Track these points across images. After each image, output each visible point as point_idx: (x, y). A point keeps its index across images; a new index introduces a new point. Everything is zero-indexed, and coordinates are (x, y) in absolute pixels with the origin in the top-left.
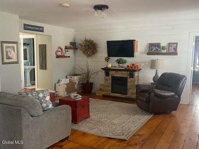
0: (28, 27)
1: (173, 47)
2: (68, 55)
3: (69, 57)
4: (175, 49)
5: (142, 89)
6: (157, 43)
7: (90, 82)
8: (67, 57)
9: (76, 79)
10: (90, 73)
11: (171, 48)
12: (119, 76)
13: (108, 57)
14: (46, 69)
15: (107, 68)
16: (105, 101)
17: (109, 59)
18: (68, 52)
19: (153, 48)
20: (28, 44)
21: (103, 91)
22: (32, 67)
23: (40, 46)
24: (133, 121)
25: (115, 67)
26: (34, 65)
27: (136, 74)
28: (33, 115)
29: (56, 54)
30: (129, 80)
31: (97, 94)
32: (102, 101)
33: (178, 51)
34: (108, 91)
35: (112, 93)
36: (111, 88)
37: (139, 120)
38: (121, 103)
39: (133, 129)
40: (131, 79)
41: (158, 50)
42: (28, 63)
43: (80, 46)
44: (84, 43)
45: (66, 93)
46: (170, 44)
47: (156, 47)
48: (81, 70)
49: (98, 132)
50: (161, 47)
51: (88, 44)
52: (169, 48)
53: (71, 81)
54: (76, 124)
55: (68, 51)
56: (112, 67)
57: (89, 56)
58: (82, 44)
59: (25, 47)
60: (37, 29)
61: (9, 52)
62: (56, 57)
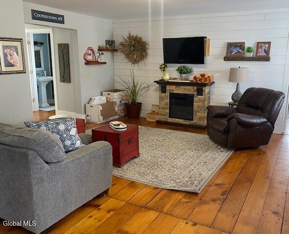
0: (39, 16)
1: (263, 48)
2: (102, 61)
3: (105, 63)
4: (267, 52)
5: (217, 112)
6: (239, 43)
7: (137, 101)
8: (101, 63)
9: (116, 97)
10: (138, 88)
11: (260, 50)
12: (181, 93)
13: (164, 64)
14: (70, 82)
15: (164, 80)
16: (159, 129)
17: (166, 66)
18: (102, 56)
19: (233, 50)
20: (42, 44)
21: (157, 114)
22: (50, 78)
23: (60, 45)
24: (205, 162)
25: (175, 79)
26: (52, 75)
27: (206, 90)
28: (50, 162)
29: (85, 59)
30: (196, 99)
31: (147, 120)
32: (156, 129)
33: (271, 55)
34: (165, 115)
35: (170, 117)
36: (168, 111)
37: (214, 160)
38: (184, 133)
39: (207, 175)
40: (199, 97)
41: (240, 53)
42: (43, 72)
43: (121, 47)
44: (127, 42)
45: (102, 117)
46: (260, 44)
47: (238, 49)
48: (124, 84)
49: (154, 180)
50: (245, 49)
51: (133, 43)
52: (257, 50)
53: (109, 99)
54: (120, 167)
55: (102, 54)
56: (170, 79)
57: (135, 62)
58: (125, 43)
59: (38, 48)
60: (53, 18)
61: (9, 56)
62: (86, 64)
